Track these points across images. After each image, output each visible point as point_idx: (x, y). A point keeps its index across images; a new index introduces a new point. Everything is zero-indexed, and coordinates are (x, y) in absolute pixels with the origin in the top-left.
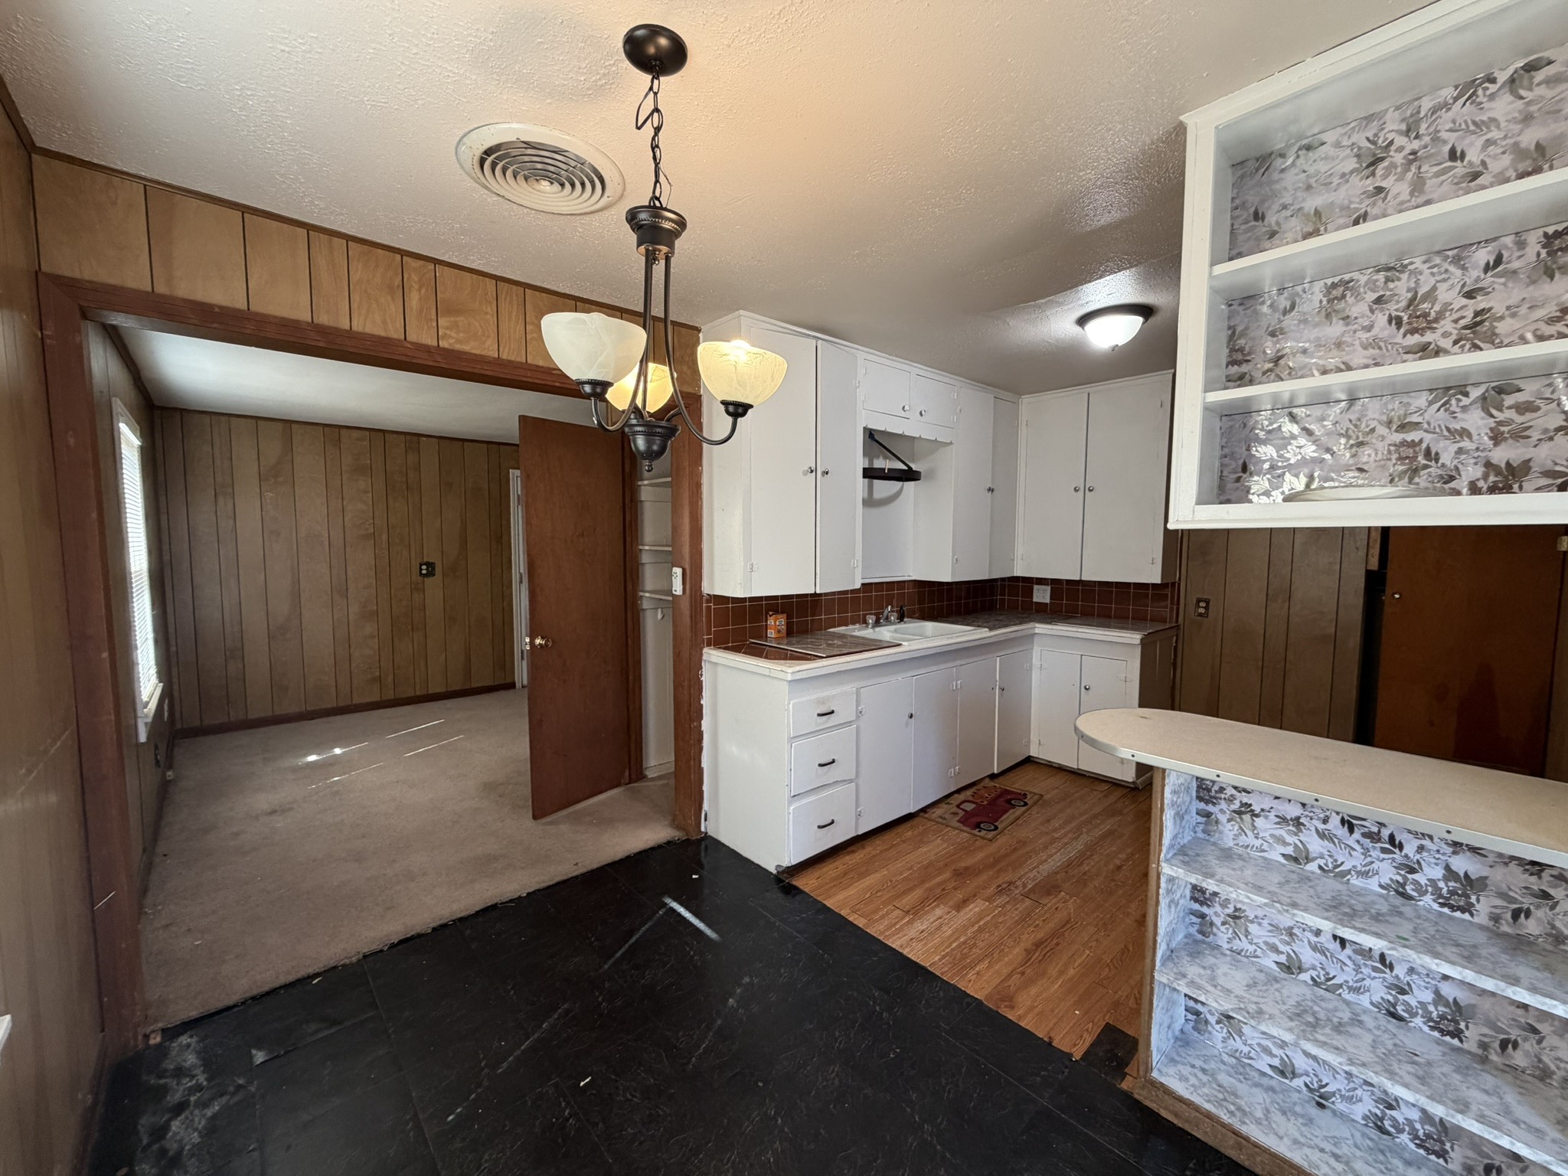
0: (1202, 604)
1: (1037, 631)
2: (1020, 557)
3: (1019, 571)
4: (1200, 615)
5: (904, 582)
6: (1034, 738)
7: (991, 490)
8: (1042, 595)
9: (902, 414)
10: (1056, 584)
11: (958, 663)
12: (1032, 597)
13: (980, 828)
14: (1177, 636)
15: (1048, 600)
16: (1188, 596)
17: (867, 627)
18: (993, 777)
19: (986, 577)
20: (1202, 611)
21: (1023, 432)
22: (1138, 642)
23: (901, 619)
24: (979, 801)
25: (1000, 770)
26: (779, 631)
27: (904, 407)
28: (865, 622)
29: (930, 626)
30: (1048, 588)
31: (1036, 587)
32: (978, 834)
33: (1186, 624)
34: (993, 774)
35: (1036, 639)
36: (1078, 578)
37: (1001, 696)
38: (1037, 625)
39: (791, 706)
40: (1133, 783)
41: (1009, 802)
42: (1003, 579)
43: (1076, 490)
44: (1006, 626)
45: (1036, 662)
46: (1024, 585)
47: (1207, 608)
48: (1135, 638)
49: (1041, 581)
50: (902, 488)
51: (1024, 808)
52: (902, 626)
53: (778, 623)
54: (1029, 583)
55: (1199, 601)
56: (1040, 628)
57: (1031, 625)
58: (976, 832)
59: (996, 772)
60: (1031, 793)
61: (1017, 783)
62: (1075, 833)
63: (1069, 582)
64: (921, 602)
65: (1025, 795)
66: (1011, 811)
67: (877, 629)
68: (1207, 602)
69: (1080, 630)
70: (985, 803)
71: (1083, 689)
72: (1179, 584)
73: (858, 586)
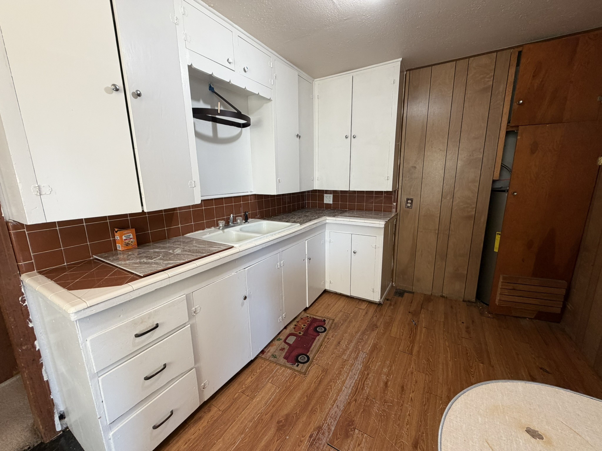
0: (409, 201)
1: (327, 221)
2: (316, 179)
3: (316, 187)
4: (408, 207)
5: (248, 196)
6: (327, 279)
7: (298, 136)
8: (328, 199)
9: (227, 64)
10: (335, 193)
11: (281, 250)
12: (323, 201)
13: (298, 361)
14: (396, 219)
15: (331, 202)
16: (402, 197)
17: (219, 229)
18: (306, 309)
19: (298, 191)
20: (409, 205)
21: (316, 102)
22: (383, 226)
23: (246, 219)
24: (298, 333)
25: (310, 305)
26: (127, 244)
27: (228, 60)
28: (218, 225)
29: (265, 224)
30: (332, 196)
31: (325, 195)
32: (296, 368)
33: (401, 212)
34: (307, 308)
35: (327, 226)
36: (348, 190)
37: (309, 263)
38: (328, 218)
39: (88, 343)
40: (379, 302)
41: (315, 330)
42: (308, 192)
43: (346, 137)
44: (310, 220)
45: (327, 238)
46: (319, 194)
47: (411, 203)
48: (381, 224)
49: (327, 192)
50: (241, 131)
51: (324, 334)
52: (246, 225)
53: (124, 238)
54: (321, 193)
55: (408, 199)
56: (329, 220)
57: (323, 218)
58: (295, 367)
59: (308, 306)
60: (327, 319)
61: (319, 313)
62: (355, 352)
63: (342, 192)
64: (260, 207)
65: (325, 321)
66: (318, 338)
67: (226, 230)
68: (412, 200)
69: (351, 220)
70: (302, 333)
71: (353, 253)
72: (398, 191)
73: (198, 201)
